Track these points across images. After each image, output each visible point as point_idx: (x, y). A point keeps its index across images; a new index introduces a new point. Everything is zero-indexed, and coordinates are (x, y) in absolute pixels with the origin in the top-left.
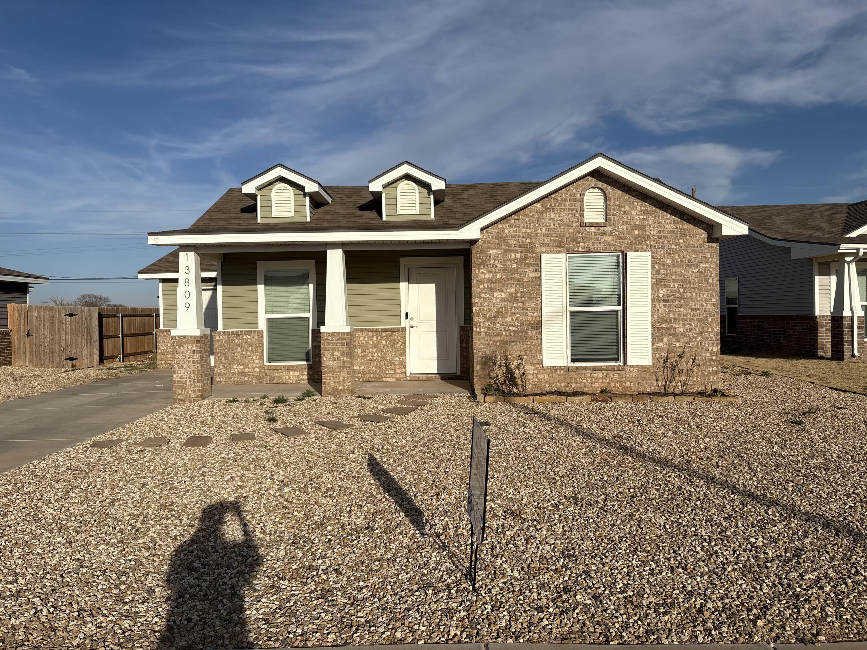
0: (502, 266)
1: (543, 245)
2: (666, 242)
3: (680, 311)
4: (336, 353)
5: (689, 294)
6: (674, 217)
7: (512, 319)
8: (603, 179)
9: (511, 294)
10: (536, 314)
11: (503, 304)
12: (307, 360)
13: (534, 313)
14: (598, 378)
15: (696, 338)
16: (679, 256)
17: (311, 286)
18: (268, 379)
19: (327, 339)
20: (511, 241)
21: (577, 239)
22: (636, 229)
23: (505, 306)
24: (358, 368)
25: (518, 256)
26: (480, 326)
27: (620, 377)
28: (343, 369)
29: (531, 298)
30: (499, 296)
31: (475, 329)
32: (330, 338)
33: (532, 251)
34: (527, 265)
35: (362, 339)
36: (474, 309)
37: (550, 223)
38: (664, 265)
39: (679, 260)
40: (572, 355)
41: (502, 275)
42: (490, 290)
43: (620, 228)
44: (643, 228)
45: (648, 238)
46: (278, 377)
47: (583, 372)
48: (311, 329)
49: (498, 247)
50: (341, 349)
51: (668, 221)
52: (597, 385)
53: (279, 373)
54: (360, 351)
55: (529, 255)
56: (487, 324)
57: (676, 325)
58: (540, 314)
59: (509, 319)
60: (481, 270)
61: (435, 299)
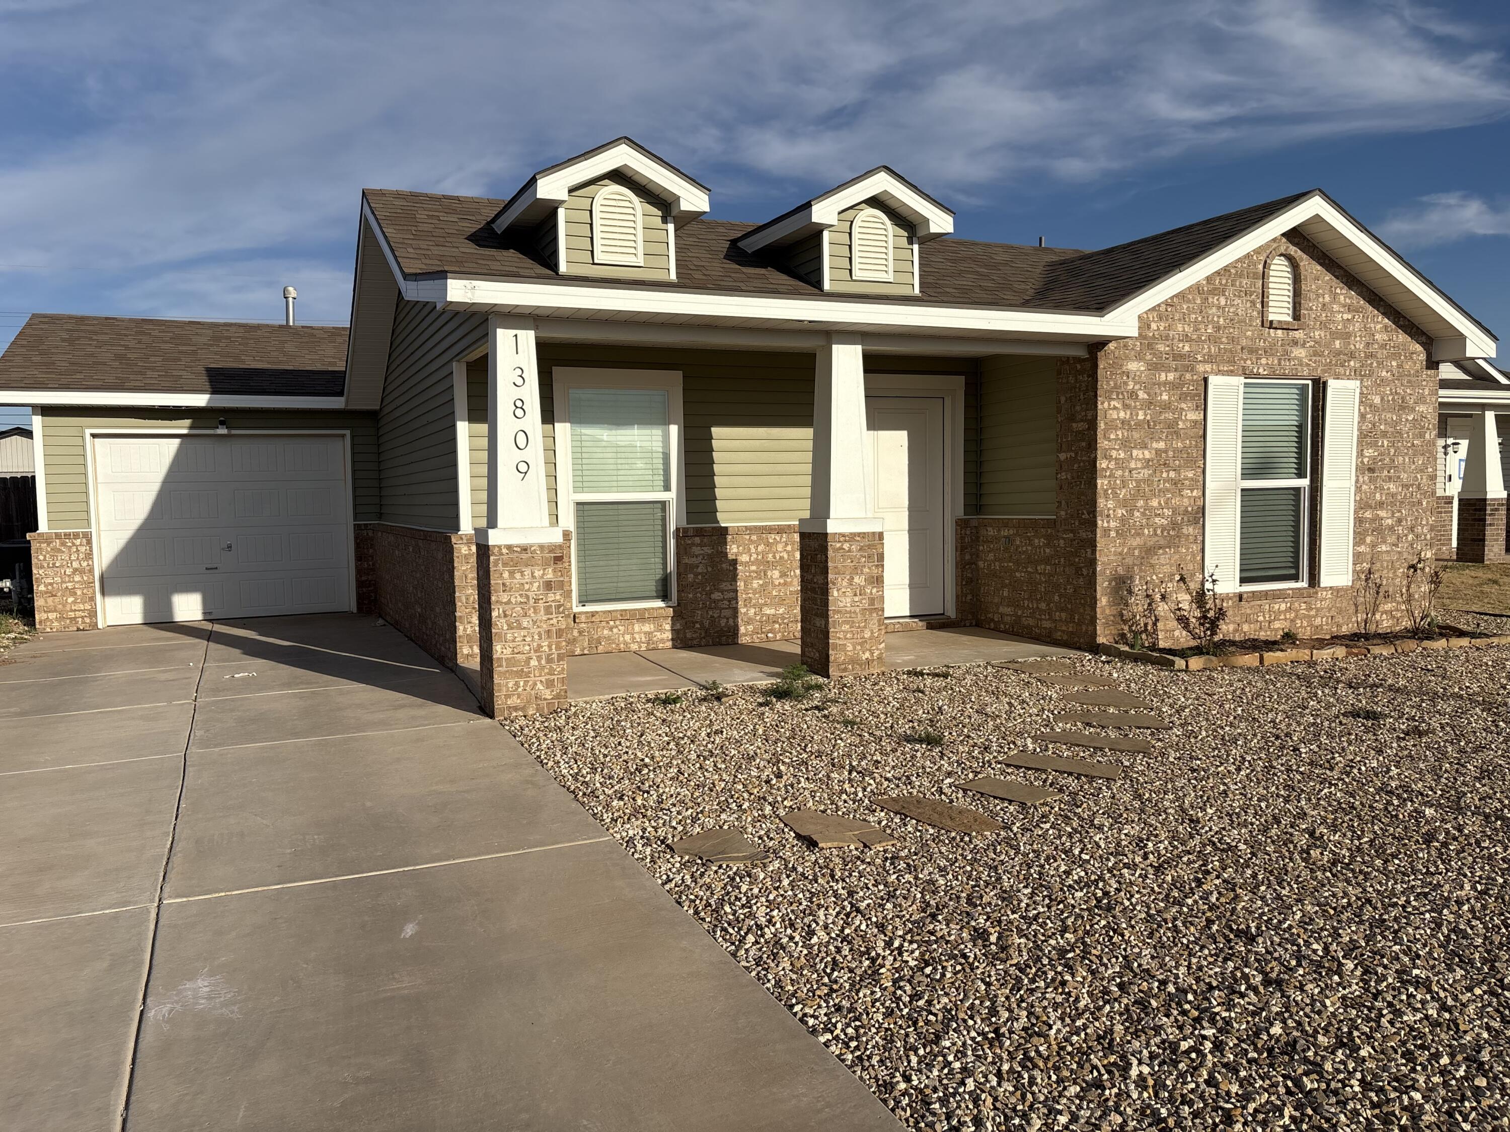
0: (1146, 396)
1: (1210, 359)
2: (1375, 364)
3: (1389, 489)
4: (856, 580)
5: (1401, 458)
6: (1386, 320)
7: (1159, 503)
8: (1296, 240)
9: (1158, 452)
10: (1195, 493)
11: (1146, 472)
12: (664, 595)
13: (1192, 491)
14: (1280, 612)
15: (1406, 535)
16: (1391, 390)
17: (674, 430)
18: (586, 644)
19: (841, 548)
20: (1161, 347)
21: (1257, 350)
22: (1337, 339)
23: (1149, 475)
24: (772, 611)
25: (1171, 376)
26: (1108, 516)
27: (1309, 609)
28: (871, 613)
29: (1190, 462)
30: (1141, 456)
31: (1099, 523)
32: (846, 546)
33: (1192, 370)
34: (1183, 397)
35: (780, 547)
36: (1099, 482)
37: (1219, 317)
38: (1371, 406)
39: (1390, 398)
40: (1241, 570)
41: (1146, 415)
42: (1126, 444)
43: (1317, 333)
44: (1346, 336)
45: (1352, 356)
46: (608, 638)
47: (1259, 602)
48: (673, 527)
49: (1139, 357)
50: (866, 570)
51: (1379, 326)
52: (1277, 625)
53: (611, 629)
54: (776, 574)
55: (1188, 376)
56: (1120, 512)
57: (1382, 513)
58: (1201, 493)
59: (1155, 503)
60: (1112, 403)
61: (907, 462)
